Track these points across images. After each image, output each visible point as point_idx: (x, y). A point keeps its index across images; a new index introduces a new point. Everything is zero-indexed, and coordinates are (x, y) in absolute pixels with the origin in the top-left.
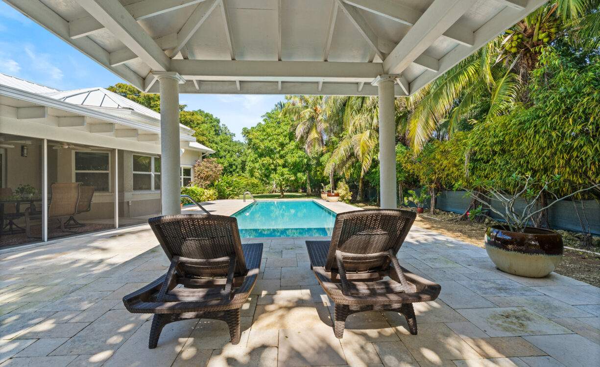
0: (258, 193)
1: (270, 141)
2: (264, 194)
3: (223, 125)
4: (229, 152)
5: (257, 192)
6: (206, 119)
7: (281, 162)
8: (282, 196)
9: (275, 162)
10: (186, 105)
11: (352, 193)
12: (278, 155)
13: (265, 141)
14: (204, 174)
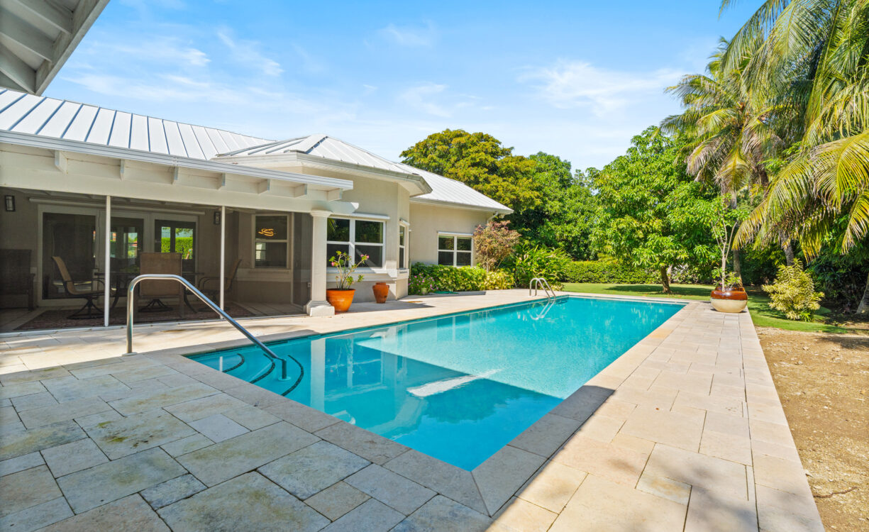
0: (634, 282)
1: (633, 187)
2: (645, 284)
3: (577, 171)
4: (583, 214)
5: (632, 280)
6: (547, 165)
7: (657, 224)
8: (666, 289)
9: (644, 226)
10: (512, 148)
11: (822, 294)
12: (650, 212)
13: (624, 187)
14: (486, 246)
